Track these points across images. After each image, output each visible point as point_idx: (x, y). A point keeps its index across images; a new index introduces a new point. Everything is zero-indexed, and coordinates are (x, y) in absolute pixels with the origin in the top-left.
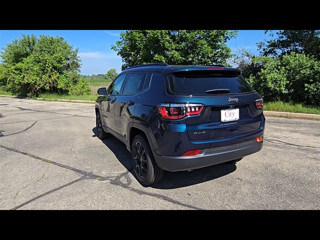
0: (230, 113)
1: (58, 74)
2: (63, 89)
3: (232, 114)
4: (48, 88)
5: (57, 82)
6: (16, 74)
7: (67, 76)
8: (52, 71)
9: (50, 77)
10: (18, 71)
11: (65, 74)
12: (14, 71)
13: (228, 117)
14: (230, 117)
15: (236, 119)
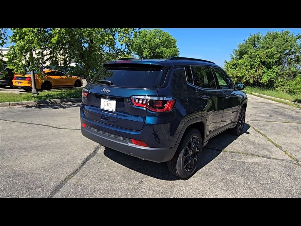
0: (108, 103)
1: (265, 69)
2: (265, 83)
3: (110, 104)
4: (251, 82)
5: (261, 76)
6: (232, 68)
7: (274, 71)
8: (259, 66)
9: (256, 71)
10: (234, 66)
11: (273, 69)
12: (231, 66)
13: (106, 106)
14: (108, 106)
15: (112, 110)
